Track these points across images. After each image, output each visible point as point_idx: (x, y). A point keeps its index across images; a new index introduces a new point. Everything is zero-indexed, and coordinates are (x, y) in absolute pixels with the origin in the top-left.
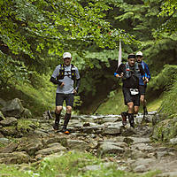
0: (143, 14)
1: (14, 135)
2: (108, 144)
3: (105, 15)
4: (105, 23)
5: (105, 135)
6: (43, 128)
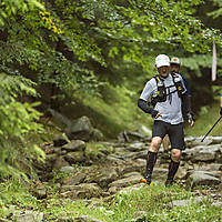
1: (82, 162)
2: (200, 173)
3: (194, 11)
4: (195, 21)
5: (196, 162)
6: (118, 154)
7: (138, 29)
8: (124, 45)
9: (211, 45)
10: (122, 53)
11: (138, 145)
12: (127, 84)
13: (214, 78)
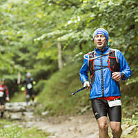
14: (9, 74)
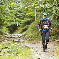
0: (22, 15)
2: (16, 40)
3: (15, 15)
4: (15, 17)
6: (3, 37)
7: (6, 18)
8: (4, 20)
9: (17, 21)
10: (4, 21)
11: (6, 35)
12: (4, 26)
13: (18, 25)
14: (14, 22)
